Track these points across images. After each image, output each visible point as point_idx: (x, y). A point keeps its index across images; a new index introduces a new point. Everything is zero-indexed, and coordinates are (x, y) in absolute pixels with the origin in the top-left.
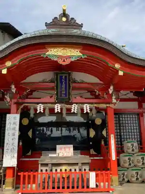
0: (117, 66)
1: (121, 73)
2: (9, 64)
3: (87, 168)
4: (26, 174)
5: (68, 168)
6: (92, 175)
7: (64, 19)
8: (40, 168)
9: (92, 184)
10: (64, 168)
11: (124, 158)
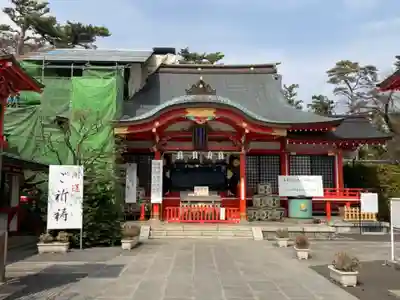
0: (245, 125)
1: (247, 131)
2: (157, 124)
3: (219, 205)
4: (171, 208)
5: (204, 205)
6: (223, 211)
7: (201, 86)
8: (181, 204)
9: (222, 217)
10: (200, 205)
11: (256, 199)
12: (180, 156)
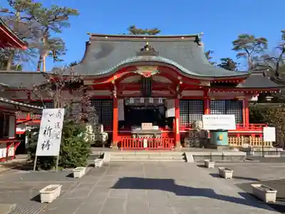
0: (179, 78)
1: (181, 83)
2: (116, 77)
7: (147, 49)
8: (134, 136)
12: (132, 101)
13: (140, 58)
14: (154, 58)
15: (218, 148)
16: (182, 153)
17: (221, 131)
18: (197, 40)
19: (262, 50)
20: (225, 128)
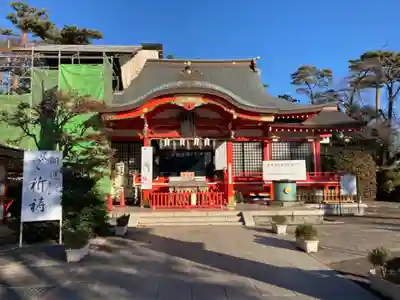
0: (232, 111)
1: (235, 117)
2: (146, 110)
13: (179, 83)
14: (198, 83)
15: (285, 204)
16: (238, 212)
17: (286, 181)
18: (252, 66)
19: (326, 84)
20: (291, 178)
